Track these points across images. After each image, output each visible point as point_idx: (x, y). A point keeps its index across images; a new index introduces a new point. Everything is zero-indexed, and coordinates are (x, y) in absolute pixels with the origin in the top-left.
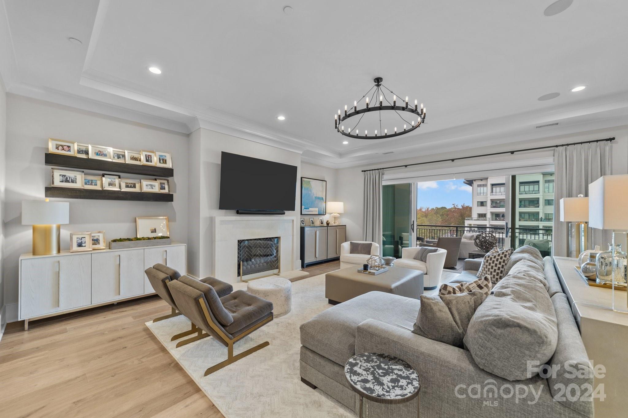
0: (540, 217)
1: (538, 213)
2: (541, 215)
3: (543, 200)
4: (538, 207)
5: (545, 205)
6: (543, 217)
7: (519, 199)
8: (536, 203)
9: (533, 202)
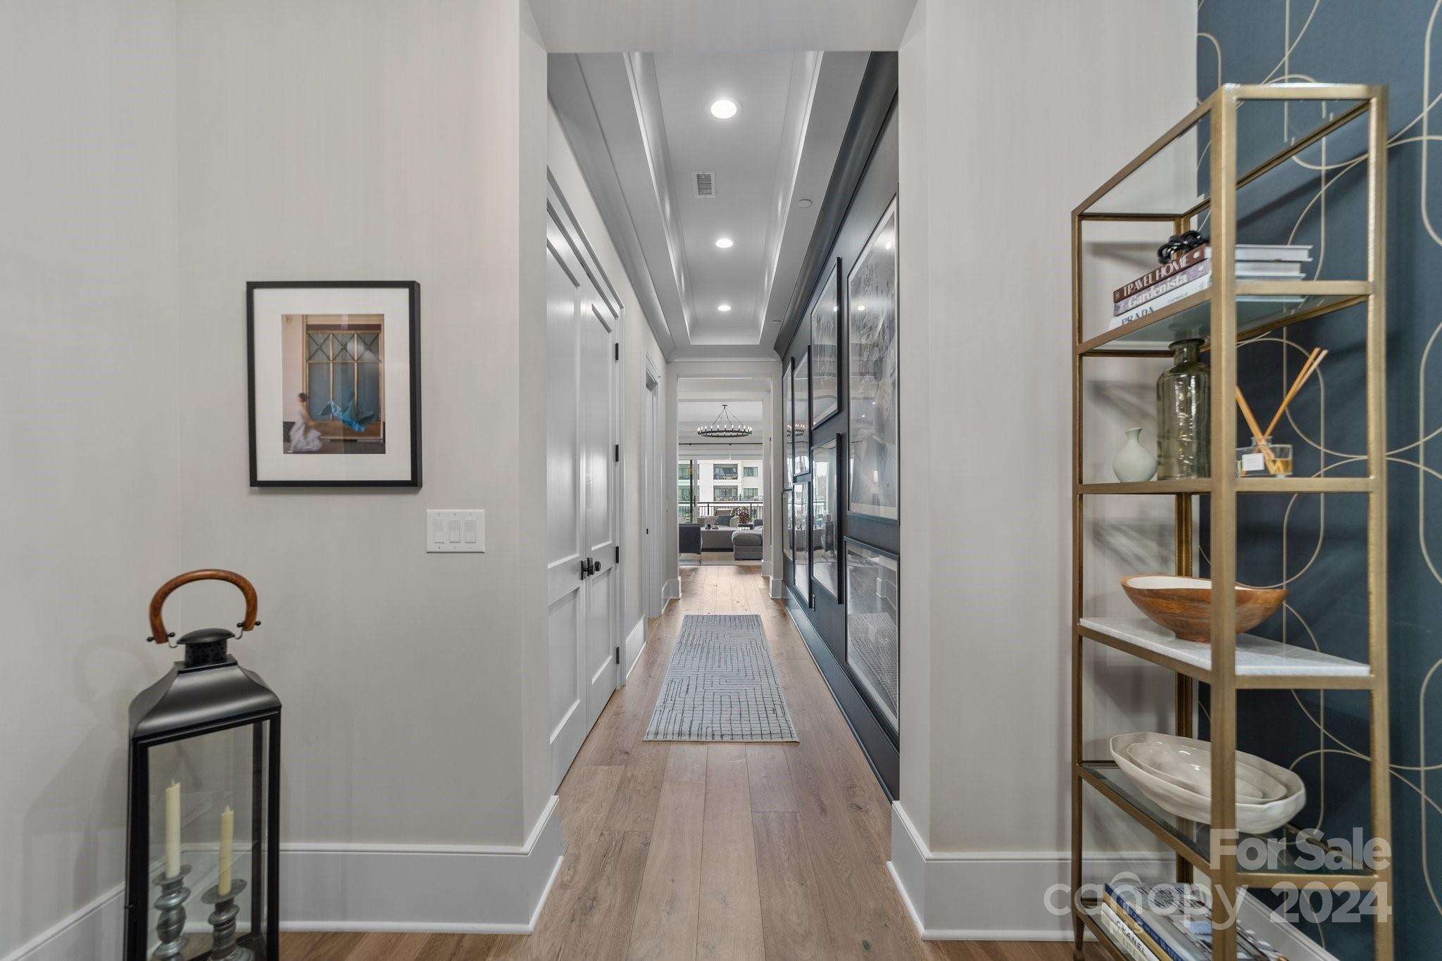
0: (739, 495)
1: (736, 488)
2: (740, 492)
6: (743, 495)
9: (730, 471)
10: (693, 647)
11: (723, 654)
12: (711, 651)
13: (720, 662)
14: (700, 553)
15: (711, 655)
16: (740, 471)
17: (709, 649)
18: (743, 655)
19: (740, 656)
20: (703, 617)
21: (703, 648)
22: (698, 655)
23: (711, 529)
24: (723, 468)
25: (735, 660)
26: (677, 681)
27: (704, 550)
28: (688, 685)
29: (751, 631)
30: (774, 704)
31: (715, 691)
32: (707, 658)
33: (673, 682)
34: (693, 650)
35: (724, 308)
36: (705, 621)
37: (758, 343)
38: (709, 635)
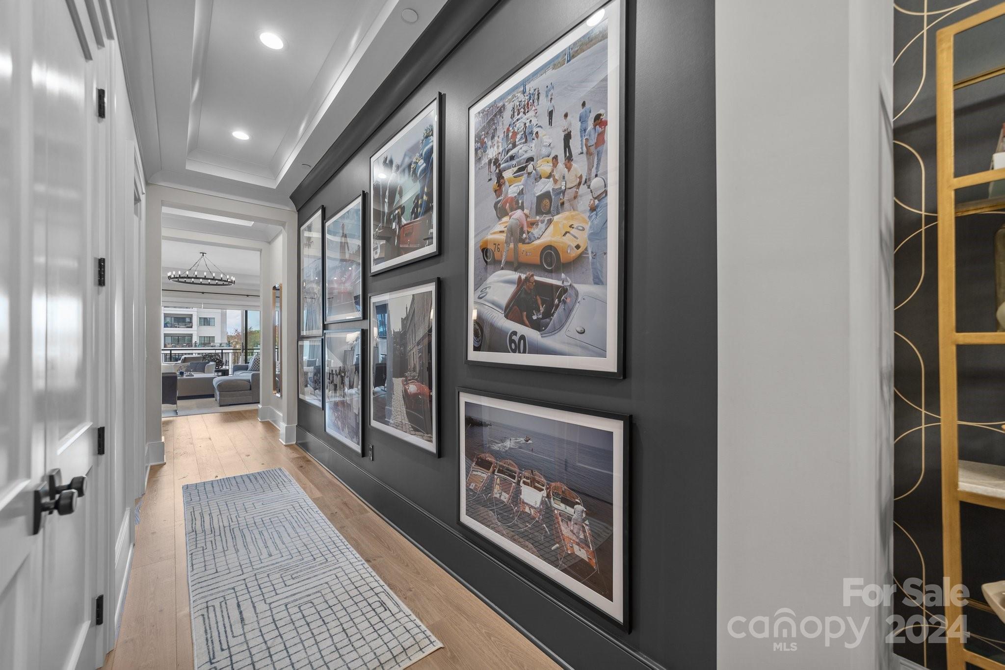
0: (194, 342)
1: (191, 336)
2: (195, 339)
3: (197, 319)
4: (191, 327)
5: (200, 324)
6: (198, 342)
7: (164, 314)
8: (189, 322)
9: (183, 320)
10: (217, 533)
11: (265, 533)
12: (246, 532)
13: (267, 547)
14: (175, 403)
15: (249, 539)
16: (195, 320)
17: (241, 531)
18: (293, 528)
19: (290, 530)
20: (212, 483)
21: (232, 531)
22: (230, 543)
23: (185, 377)
24: (175, 318)
25: (286, 539)
26: (217, 603)
27: (181, 398)
28: (239, 606)
29: (284, 491)
30: (377, 594)
31: (286, 601)
32: (246, 546)
33: (211, 609)
34: (218, 538)
35: (241, 135)
36: (217, 489)
37: (275, 187)
38: (233, 510)
